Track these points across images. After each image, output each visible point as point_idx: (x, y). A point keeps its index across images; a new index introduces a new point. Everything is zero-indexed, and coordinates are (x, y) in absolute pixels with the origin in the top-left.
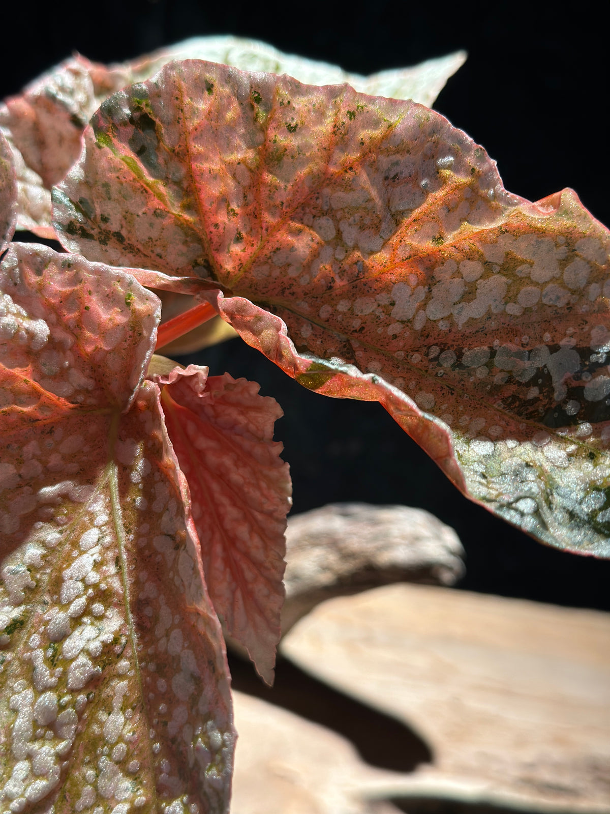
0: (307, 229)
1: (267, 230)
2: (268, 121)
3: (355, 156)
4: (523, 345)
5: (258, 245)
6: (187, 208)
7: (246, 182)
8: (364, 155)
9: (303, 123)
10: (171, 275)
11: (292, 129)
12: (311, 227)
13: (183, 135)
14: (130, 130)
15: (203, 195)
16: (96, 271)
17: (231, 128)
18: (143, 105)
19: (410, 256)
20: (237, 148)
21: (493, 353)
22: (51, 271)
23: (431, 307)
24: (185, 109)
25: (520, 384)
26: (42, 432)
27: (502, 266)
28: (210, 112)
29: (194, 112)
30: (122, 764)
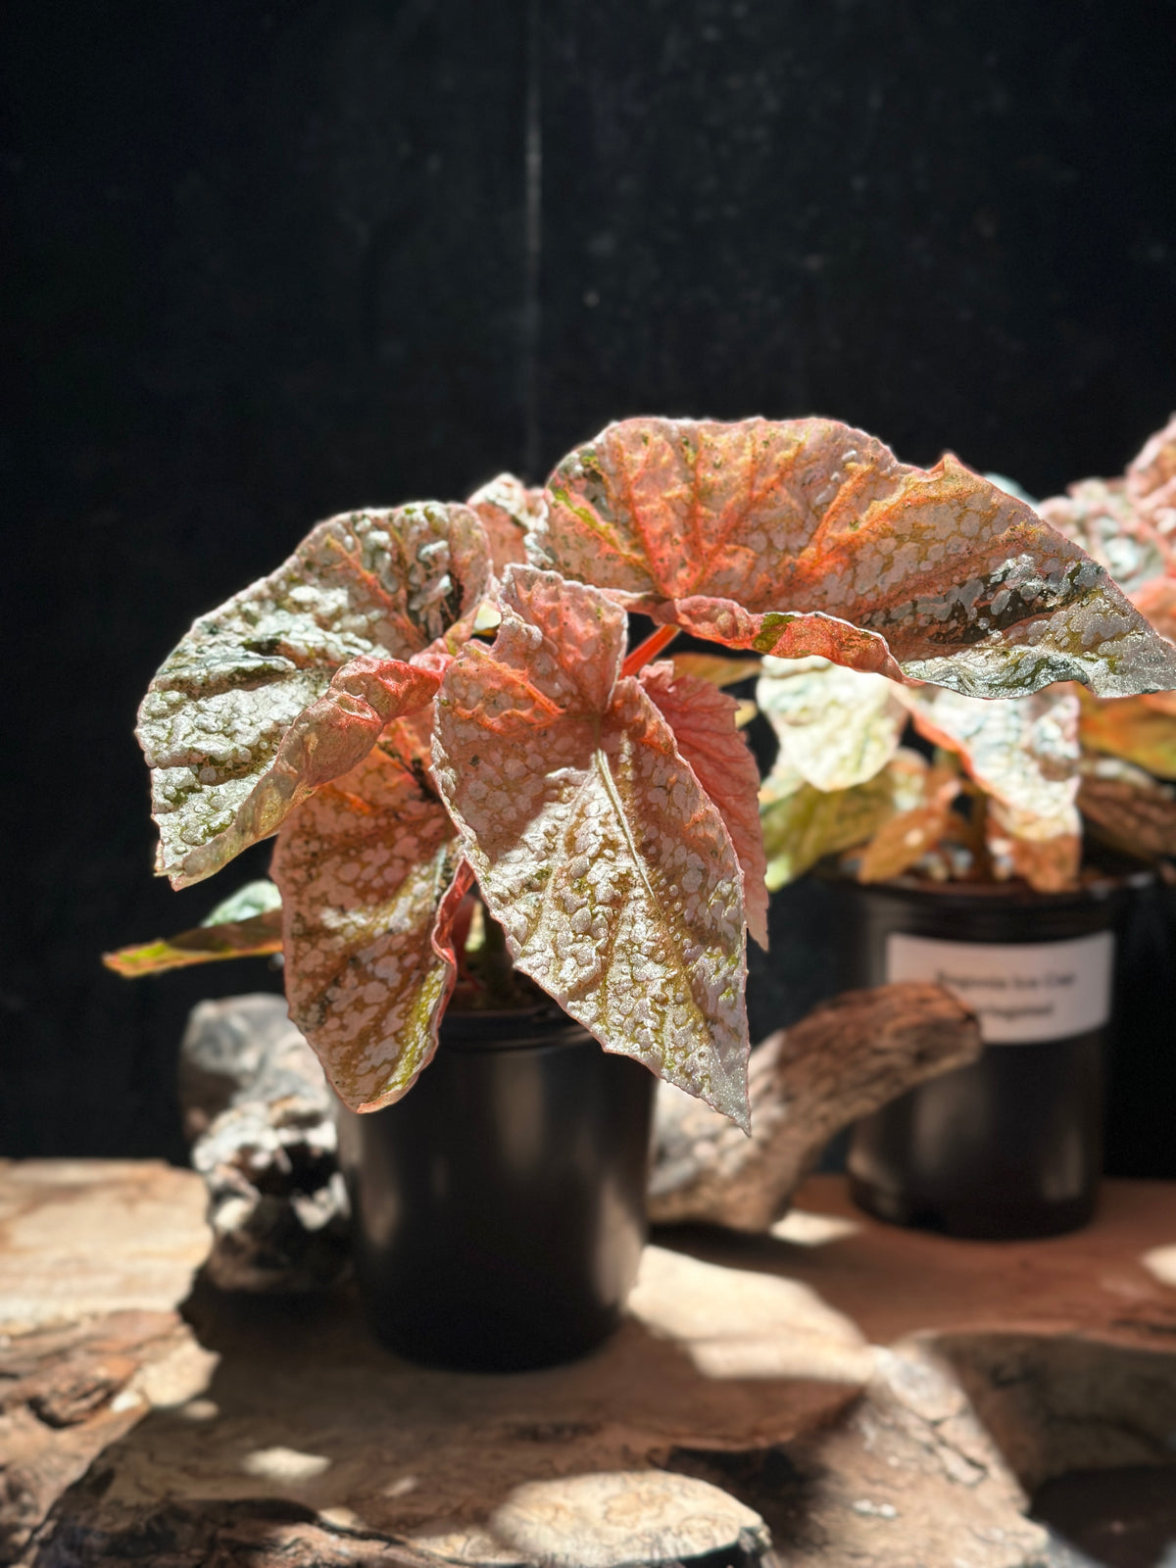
0: (742, 548)
1: (707, 555)
2: (698, 460)
3: (774, 477)
4: (939, 593)
5: (700, 570)
6: (635, 547)
7: (685, 513)
8: (782, 474)
9: (726, 460)
10: (632, 591)
11: (717, 467)
12: (745, 545)
13: (626, 485)
14: (584, 483)
15: (647, 535)
16: (571, 589)
17: (667, 469)
18: (591, 463)
19: (834, 548)
20: (674, 485)
21: (915, 603)
22: (538, 586)
23: (859, 584)
24: (626, 463)
25: (941, 622)
26: (539, 735)
27: (911, 535)
28: (647, 462)
29: (633, 463)
30: (650, 956)
